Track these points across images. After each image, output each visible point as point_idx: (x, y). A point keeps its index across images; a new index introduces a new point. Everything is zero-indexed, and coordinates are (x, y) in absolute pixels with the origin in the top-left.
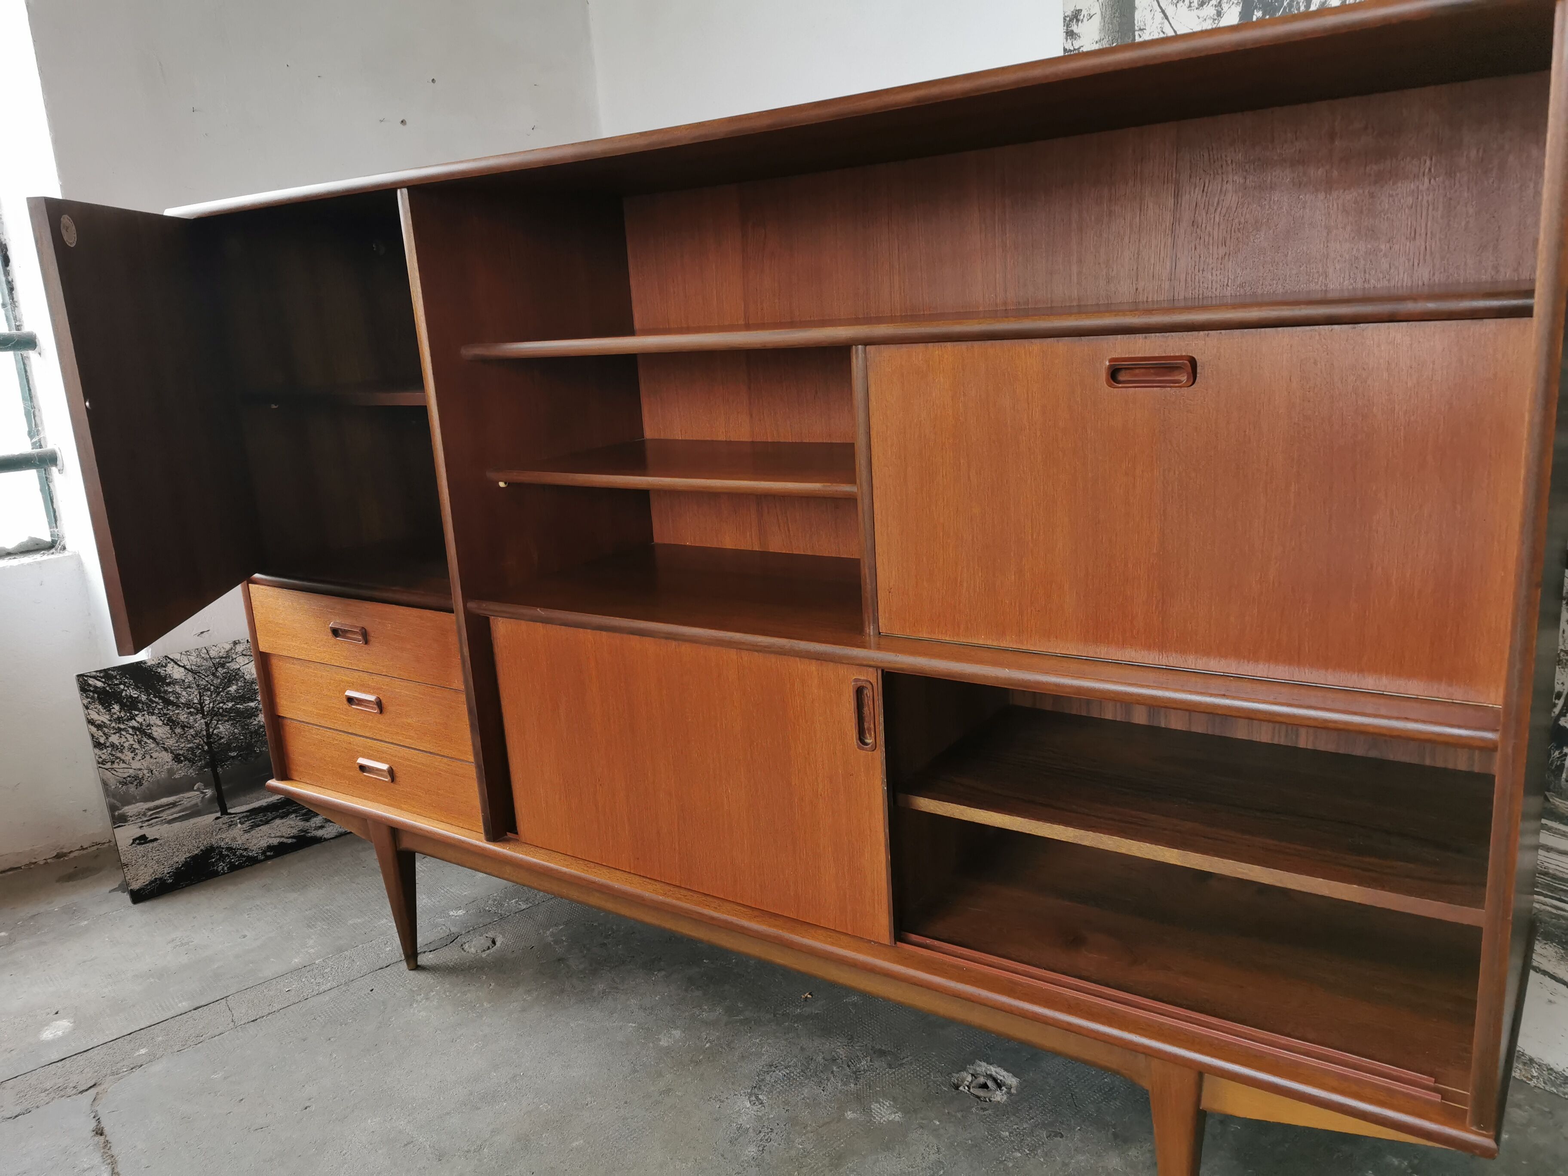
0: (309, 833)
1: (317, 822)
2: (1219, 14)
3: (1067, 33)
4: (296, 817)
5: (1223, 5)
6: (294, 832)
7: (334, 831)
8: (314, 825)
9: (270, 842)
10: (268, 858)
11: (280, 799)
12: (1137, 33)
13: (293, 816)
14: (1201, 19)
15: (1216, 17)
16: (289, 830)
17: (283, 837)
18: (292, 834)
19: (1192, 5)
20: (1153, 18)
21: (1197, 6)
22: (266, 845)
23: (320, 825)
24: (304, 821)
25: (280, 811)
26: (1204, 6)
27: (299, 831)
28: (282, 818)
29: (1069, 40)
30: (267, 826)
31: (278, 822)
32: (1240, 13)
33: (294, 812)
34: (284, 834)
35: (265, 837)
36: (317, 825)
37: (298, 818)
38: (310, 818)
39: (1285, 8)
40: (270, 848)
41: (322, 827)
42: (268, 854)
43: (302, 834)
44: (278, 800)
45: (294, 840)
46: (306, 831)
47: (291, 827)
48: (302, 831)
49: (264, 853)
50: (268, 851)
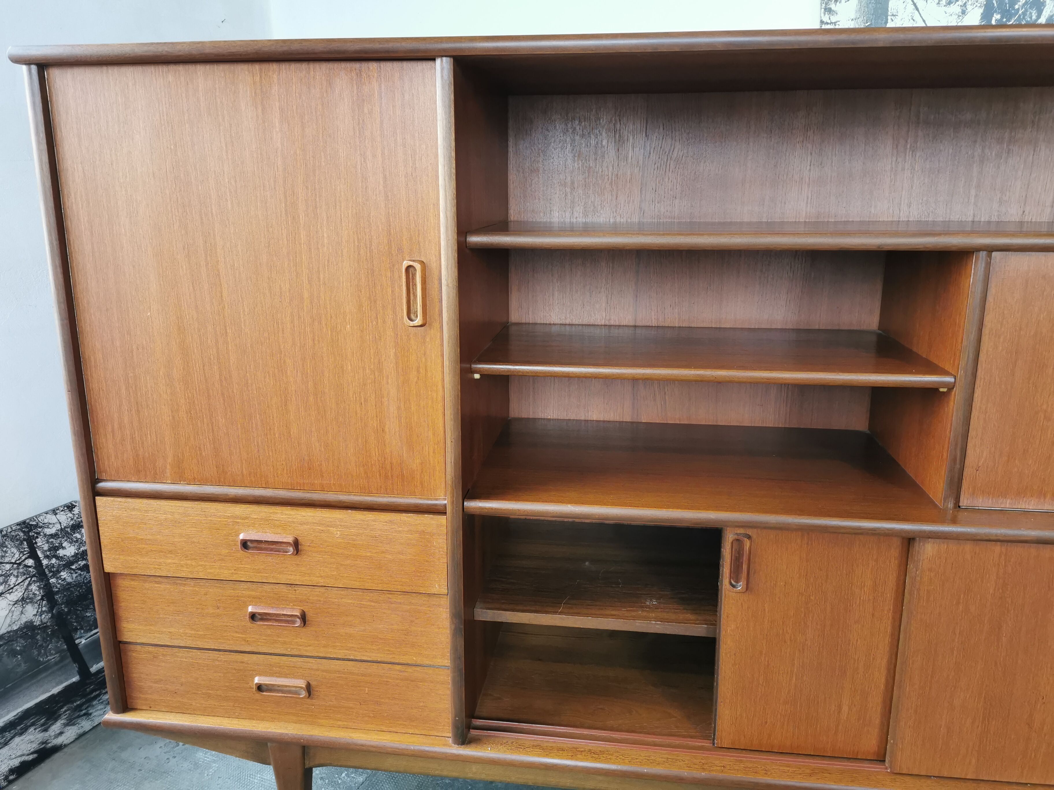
0: (49, 743)
1: (56, 730)
2: (964, 12)
3: (825, 9)
4: (35, 729)
5: (968, 7)
6: (34, 746)
7: (74, 734)
8: (53, 734)
9: (11, 764)
10: (10, 782)
11: (17, 714)
12: (889, 18)
13: (32, 729)
14: (948, 14)
15: (961, 14)
16: (29, 745)
17: (23, 755)
18: (32, 750)
19: (941, 3)
20: (905, 8)
21: (945, 4)
22: (7, 769)
23: (58, 732)
24: (42, 732)
25: (19, 728)
26: (951, 5)
27: (39, 744)
28: (21, 734)
29: (826, 15)
30: (7, 748)
31: (17, 740)
32: (982, 14)
33: (33, 724)
34: (25, 752)
35: (6, 761)
36: (57, 733)
37: (37, 730)
38: (49, 727)
39: (1020, 16)
40: (12, 771)
41: (61, 733)
42: (11, 777)
43: (43, 746)
44: (15, 716)
45: (35, 755)
46: (45, 743)
47: (31, 742)
48: (43, 743)
49: (6, 778)
50: (11, 775)
